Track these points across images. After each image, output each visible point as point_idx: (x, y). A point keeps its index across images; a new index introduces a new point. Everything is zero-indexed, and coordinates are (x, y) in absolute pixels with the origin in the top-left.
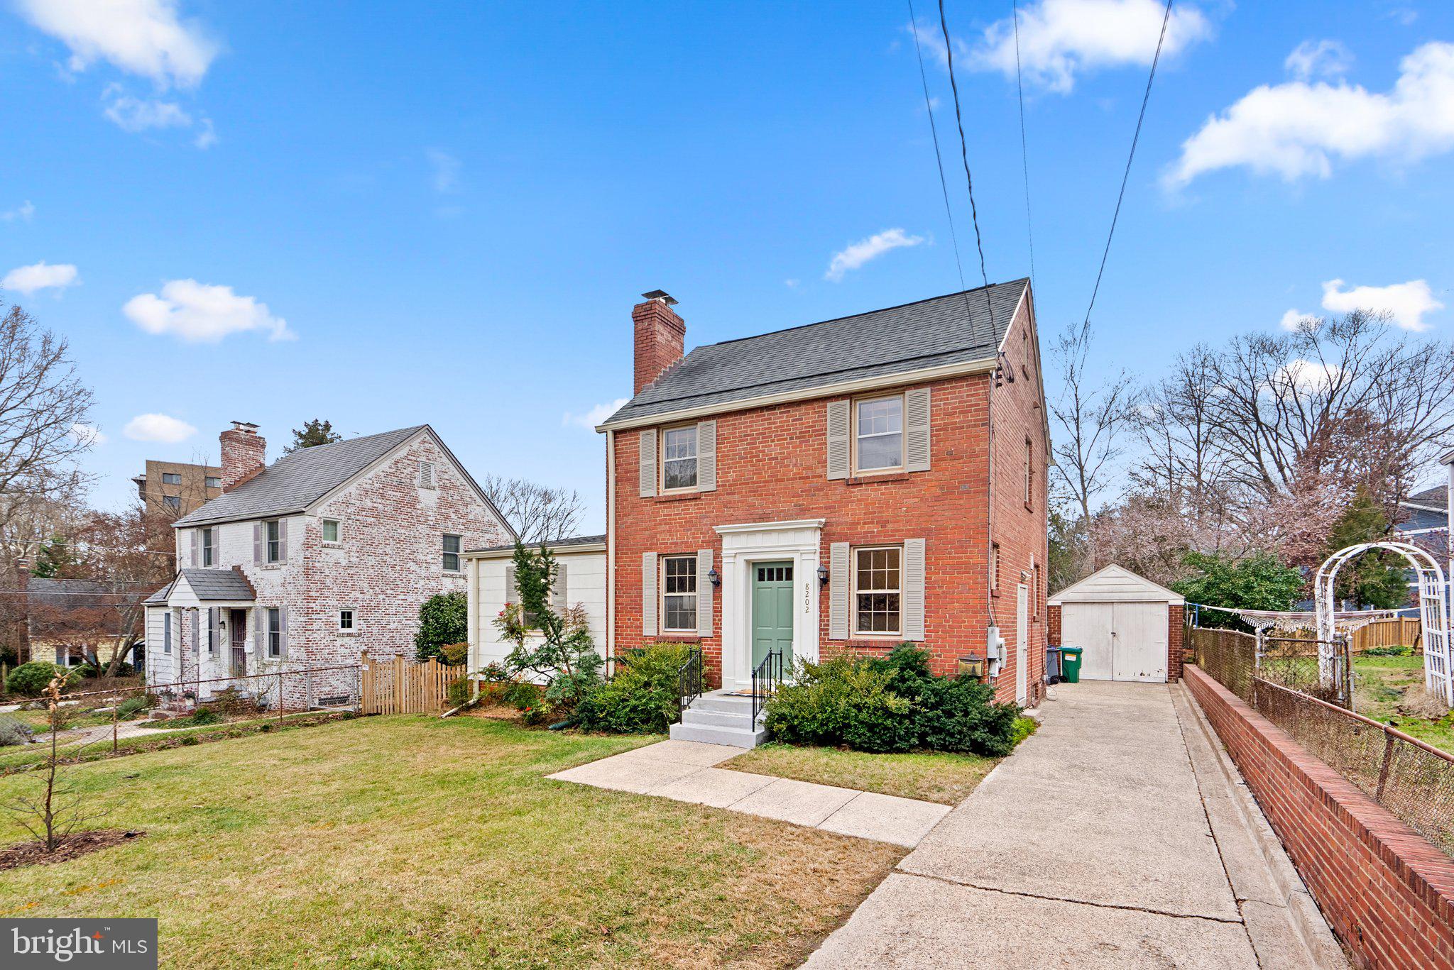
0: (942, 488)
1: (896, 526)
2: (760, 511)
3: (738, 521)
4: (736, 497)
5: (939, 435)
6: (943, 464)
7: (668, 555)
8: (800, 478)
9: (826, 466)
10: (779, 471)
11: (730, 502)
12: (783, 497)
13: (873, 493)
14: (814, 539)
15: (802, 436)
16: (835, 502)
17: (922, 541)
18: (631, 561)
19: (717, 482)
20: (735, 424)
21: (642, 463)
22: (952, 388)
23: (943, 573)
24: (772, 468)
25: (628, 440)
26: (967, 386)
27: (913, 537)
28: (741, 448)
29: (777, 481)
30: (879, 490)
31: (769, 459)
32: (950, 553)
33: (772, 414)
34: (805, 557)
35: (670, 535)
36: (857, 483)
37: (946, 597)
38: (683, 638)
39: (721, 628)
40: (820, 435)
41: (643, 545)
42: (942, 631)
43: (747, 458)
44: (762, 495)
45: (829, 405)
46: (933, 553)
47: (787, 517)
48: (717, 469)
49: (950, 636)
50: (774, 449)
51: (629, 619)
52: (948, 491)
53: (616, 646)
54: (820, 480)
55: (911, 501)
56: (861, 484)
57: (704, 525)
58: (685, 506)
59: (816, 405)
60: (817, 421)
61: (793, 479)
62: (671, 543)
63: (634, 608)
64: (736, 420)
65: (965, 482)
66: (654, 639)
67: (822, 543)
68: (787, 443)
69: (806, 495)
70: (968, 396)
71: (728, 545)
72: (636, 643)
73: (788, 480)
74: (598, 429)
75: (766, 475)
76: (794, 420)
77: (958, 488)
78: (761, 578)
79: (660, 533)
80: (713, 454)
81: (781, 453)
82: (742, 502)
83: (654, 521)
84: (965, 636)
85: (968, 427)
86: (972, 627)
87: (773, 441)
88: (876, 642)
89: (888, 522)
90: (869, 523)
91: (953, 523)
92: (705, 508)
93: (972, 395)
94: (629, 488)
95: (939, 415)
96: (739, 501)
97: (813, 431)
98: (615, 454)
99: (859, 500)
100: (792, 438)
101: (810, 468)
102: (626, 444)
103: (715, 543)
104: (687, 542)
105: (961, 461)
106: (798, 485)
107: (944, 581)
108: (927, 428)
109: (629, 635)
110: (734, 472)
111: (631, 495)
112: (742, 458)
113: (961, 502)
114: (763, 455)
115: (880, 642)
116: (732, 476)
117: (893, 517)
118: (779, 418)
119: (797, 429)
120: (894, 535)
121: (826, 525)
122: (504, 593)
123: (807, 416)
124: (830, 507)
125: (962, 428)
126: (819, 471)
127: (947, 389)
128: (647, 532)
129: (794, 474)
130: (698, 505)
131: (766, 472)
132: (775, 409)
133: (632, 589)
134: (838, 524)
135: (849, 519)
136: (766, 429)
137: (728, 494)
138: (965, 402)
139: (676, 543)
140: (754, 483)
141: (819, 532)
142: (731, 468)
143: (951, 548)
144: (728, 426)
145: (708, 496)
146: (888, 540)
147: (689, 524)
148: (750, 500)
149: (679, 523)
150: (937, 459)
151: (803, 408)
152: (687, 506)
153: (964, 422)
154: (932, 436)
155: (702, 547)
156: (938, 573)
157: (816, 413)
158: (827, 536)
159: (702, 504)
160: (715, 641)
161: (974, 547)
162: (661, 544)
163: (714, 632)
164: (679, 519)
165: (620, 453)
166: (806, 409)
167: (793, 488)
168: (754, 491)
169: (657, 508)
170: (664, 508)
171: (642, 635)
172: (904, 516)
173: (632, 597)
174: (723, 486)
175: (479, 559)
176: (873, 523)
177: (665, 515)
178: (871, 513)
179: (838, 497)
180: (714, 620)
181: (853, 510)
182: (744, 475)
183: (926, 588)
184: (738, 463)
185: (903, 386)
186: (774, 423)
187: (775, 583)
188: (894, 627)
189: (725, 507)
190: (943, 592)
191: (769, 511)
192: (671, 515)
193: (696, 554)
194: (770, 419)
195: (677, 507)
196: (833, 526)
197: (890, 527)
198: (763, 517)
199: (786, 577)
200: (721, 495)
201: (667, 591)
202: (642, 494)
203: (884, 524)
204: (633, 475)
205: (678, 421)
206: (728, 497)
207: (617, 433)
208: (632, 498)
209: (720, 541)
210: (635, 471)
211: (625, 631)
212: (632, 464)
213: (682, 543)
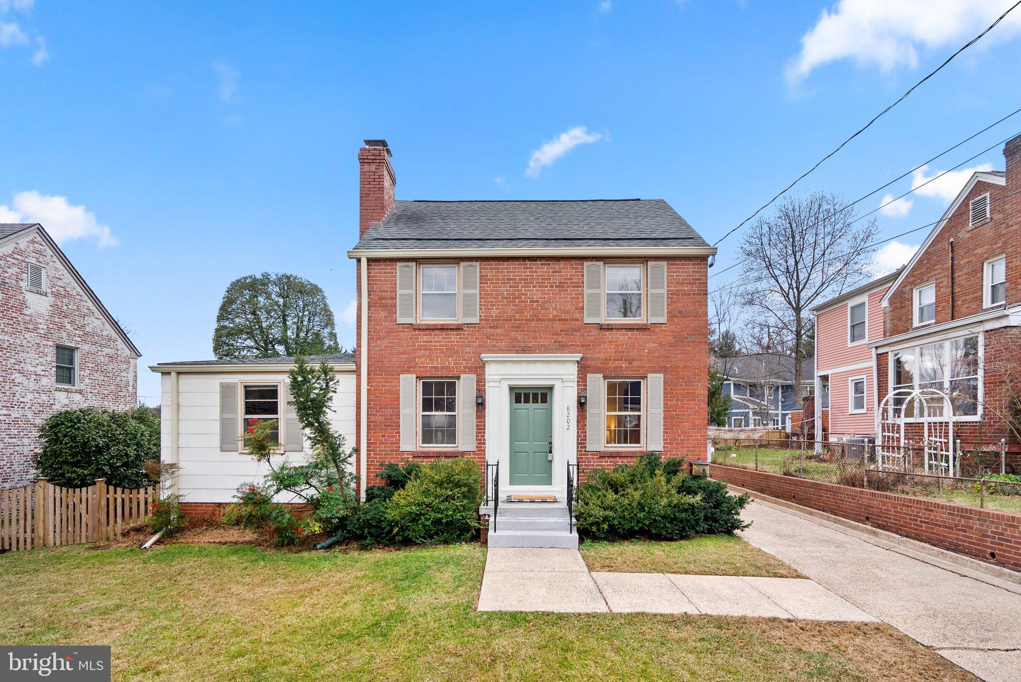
0: (675, 337)
1: (640, 363)
2: (523, 345)
3: (501, 351)
4: (499, 331)
5: (673, 298)
6: (676, 320)
7: (428, 377)
8: (559, 320)
9: (583, 312)
10: (540, 313)
11: (493, 335)
12: (544, 334)
13: (622, 337)
14: (572, 371)
15: (561, 285)
16: (590, 341)
17: (661, 376)
18: (385, 382)
19: (480, 316)
20: (498, 269)
21: (399, 292)
22: (682, 264)
23: (676, 401)
24: (534, 309)
25: (383, 269)
26: (693, 264)
27: (653, 372)
28: (505, 289)
29: (538, 320)
30: (626, 335)
31: (530, 302)
32: (681, 385)
33: (535, 265)
34: (566, 384)
35: (430, 360)
36: (609, 328)
37: (678, 418)
38: (445, 452)
39: (484, 444)
40: (577, 287)
41: (401, 367)
42: (676, 444)
43: (510, 298)
44: (524, 331)
45: (586, 264)
46: (669, 385)
47: (547, 350)
48: (480, 305)
49: (682, 447)
50: (536, 293)
51: (383, 436)
52: (679, 340)
53: (368, 461)
54: (578, 323)
55: (651, 345)
56: (612, 329)
57: (468, 353)
58: (446, 334)
59: (573, 262)
60: (573, 276)
61: (552, 320)
62: (431, 367)
63: (389, 426)
64: (500, 265)
65: (691, 334)
66: (412, 454)
67: (578, 374)
68: (548, 290)
69: (565, 334)
70: (693, 272)
71: (491, 372)
72: (391, 458)
73: (548, 320)
74: (351, 254)
75: (528, 315)
76: (553, 272)
77: (686, 338)
78: (518, 400)
79: (420, 357)
80: (477, 291)
81: (542, 298)
82: (505, 335)
83: (412, 346)
84: (693, 447)
85: (694, 294)
86: (698, 440)
87: (535, 287)
88: (625, 452)
89: (633, 360)
90: (618, 360)
91: (684, 363)
92: (467, 338)
93: (697, 272)
94: (383, 314)
95: (673, 283)
96: (501, 335)
97: (571, 283)
98: (368, 280)
99: (610, 342)
100: (552, 286)
101: (567, 312)
102: (380, 273)
103: (479, 369)
104: (448, 367)
105: (689, 319)
106: (558, 326)
107: (677, 406)
108: (664, 291)
109: (383, 451)
110: (496, 309)
111: (386, 321)
112: (506, 298)
113: (689, 348)
114: (525, 298)
115: (629, 452)
116: (494, 312)
117: (638, 356)
118: (542, 269)
119: (557, 279)
120: (639, 371)
121: (582, 359)
122: (217, 410)
123: (566, 271)
124: (586, 345)
125: (690, 294)
126: (577, 316)
127: (679, 265)
128: (404, 356)
129: (554, 316)
130: (460, 335)
131: (527, 312)
132: (536, 260)
133: (386, 408)
134: (592, 359)
135: (602, 356)
136: (528, 276)
137: (490, 327)
138: (692, 276)
139: (437, 367)
140: (517, 320)
141: (577, 365)
142: (494, 305)
143: (682, 382)
144: (491, 269)
145: (472, 327)
146: (634, 374)
147: (451, 351)
148: (513, 334)
149: (439, 349)
150: (671, 315)
151: (562, 264)
152: (449, 334)
153: (691, 290)
154: (668, 298)
155: (464, 372)
156: (672, 400)
157: (573, 268)
158: (584, 369)
159: (464, 334)
160: (478, 454)
161: (698, 382)
162: (419, 367)
163: (477, 447)
164: (440, 346)
165: (373, 280)
166: (564, 264)
167: (553, 327)
168: (517, 327)
169: (415, 335)
170: (424, 335)
171: (398, 451)
172: (647, 356)
173: (386, 415)
174: (486, 320)
175: (179, 373)
176: (621, 360)
177: (424, 342)
178: (620, 352)
179: (593, 338)
180: (477, 436)
181: (605, 349)
182: (507, 313)
183: (664, 411)
184: (500, 302)
185: (645, 258)
186: (536, 272)
187: (531, 405)
188: (637, 441)
189: (488, 338)
190: (677, 414)
191: (531, 345)
192: (431, 342)
193: (458, 378)
194: (532, 268)
195: (437, 335)
196: (588, 360)
197: (636, 364)
198: (525, 350)
199: (544, 400)
200: (484, 327)
201: (423, 411)
202: (400, 320)
203: (630, 361)
204: (389, 302)
205: (438, 258)
206: (491, 330)
207: (369, 260)
208: (387, 324)
209: (483, 367)
210: (391, 299)
211: (379, 447)
212: (387, 291)
213: (443, 368)
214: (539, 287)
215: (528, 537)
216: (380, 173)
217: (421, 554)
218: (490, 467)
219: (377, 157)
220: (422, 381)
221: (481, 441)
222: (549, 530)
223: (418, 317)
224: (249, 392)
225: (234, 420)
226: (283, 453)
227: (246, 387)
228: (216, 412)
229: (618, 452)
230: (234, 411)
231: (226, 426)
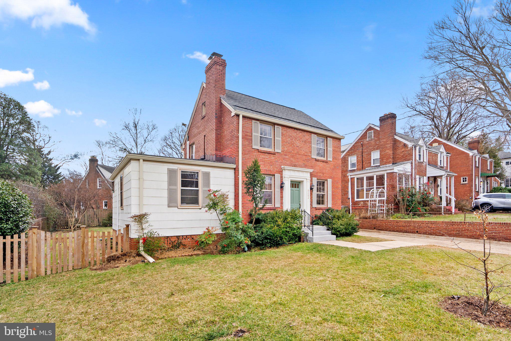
0: (334, 166)
3: (288, 165)
4: (287, 157)
5: (333, 152)
6: (334, 160)
7: (263, 174)
8: (305, 155)
10: (299, 151)
12: (300, 160)
15: (305, 142)
17: (331, 180)
19: (281, 150)
20: (287, 131)
21: (253, 134)
25: (246, 122)
27: (329, 179)
28: (289, 140)
29: (299, 154)
30: (322, 164)
31: (296, 146)
32: (336, 184)
33: (298, 132)
34: (307, 181)
35: (264, 167)
36: (317, 160)
37: (335, 196)
38: (270, 208)
40: (310, 143)
44: (294, 158)
45: (312, 135)
46: (333, 184)
47: (301, 167)
49: (335, 206)
50: (298, 143)
51: (247, 200)
53: (242, 212)
54: (310, 157)
55: (328, 169)
56: (319, 161)
57: (277, 165)
59: (309, 133)
60: (309, 139)
62: (265, 170)
64: (287, 129)
67: (310, 177)
68: (301, 143)
69: (306, 161)
70: (338, 142)
71: (286, 174)
72: (250, 210)
73: (302, 155)
75: (296, 151)
76: (303, 136)
79: (261, 165)
80: (280, 139)
81: (300, 146)
82: (289, 159)
83: (258, 159)
84: (338, 206)
85: (338, 152)
86: (339, 203)
87: (298, 141)
91: (336, 176)
92: (277, 158)
93: (338, 144)
94: (247, 143)
95: (333, 147)
97: (308, 141)
98: (242, 126)
99: (318, 166)
100: (303, 142)
101: (307, 153)
105: (337, 160)
107: (334, 192)
108: (332, 149)
109: (247, 207)
111: (248, 146)
112: (289, 143)
113: (337, 171)
116: (286, 149)
117: (325, 172)
118: (300, 134)
119: (304, 139)
120: (325, 178)
121: (311, 171)
122: (167, 183)
123: (307, 136)
124: (312, 167)
126: (310, 154)
127: (335, 140)
129: (303, 153)
130: (275, 157)
132: (298, 130)
134: (314, 172)
135: (317, 171)
136: (296, 136)
137: (284, 155)
139: (267, 170)
140: (292, 153)
141: (310, 174)
142: (286, 146)
143: (335, 182)
144: (284, 130)
145: (279, 154)
146: (323, 178)
147: (271, 163)
148: (291, 159)
149: (268, 162)
150: (333, 158)
151: (305, 133)
152: (271, 156)
153: (337, 150)
155: (276, 173)
156: (334, 189)
157: (308, 136)
158: (312, 175)
161: (339, 183)
163: (280, 205)
164: (268, 160)
165: (244, 127)
167: (303, 158)
168: (292, 156)
169: (259, 153)
170: (262, 155)
172: (327, 172)
174: (283, 152)
175: (143, 160)
176: (321, 173)
177: (262, 158)
178: (321, 170)
179: (314, 164)
180: (280, 201)
181: (317, 168)
182: (289, 150)
183: (332, 193)
185: (327, 136)
186: (298, 135)
188: (323, 204)
189: (284, 159)
191: (297, 164)
192: (264, 158)
193: (274, 175)
195: (267, 156)
197: (325, 175)
198: (295, 166)
199: (298, 187)
200: (282, 155)
202: (254, 147)
203: (323, 174)
204: (249, 137)
205: (271, 123)
206: (285, 156)
207: (244, 117)
208: (249, 148)
209: (282, 171)
210: (250, 136)
212: (248, 132)
213: (269, 170)
221: (282, 203)
223: (259, 147)
224: (184, 175)
225: (176, 190)
226: (201, 208)
227: (182, 172)
228: (165, 185)
229: (321, 208)
230: (176, 185)
231: (171, 193)
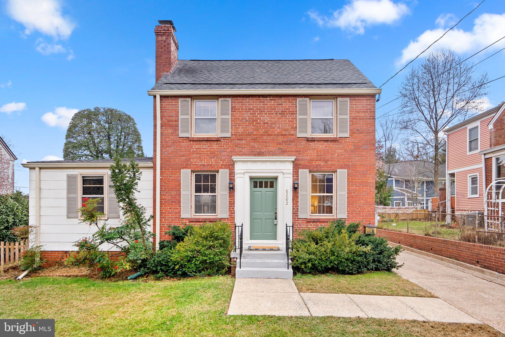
0: (354, 146)
1: (332, 163)
2: (258, 151)
3: (244, 154)
4: (244, 142)
5: (353, 121)
6: (355, 135)
7: (198, 171)
8: (281, 135)
9: (296, 130)
10: (269, 130)
11: (240, 144)
12: (272, 144)
13: (321, 146)
14: (290, 167)
15: (283, 113)
16: (301, 149)
17: (346, 170)
18: (172, 174)
19: (232, 132)
20: (243, 102)
21: (180, 117)
22: (359, 100)
23: (355, 186)
24: (265, 128)
25: (170, 102)
26: (366, 100)
27: (341, 168)
28: (247, 116)
29: (268, 135)
30: (323, 144)
31: (263, 123)
32: (358, 177)
33: (266, 100)
34: (285, 176)
35: (200, 160)
36: (313, 140)
37: (356, 198)
38: (209, 219)
39: (234, 213)
40: (293, 114)
41: (181, 165)
42: (355, 214)
43: (250, 121)
44: (259, 142)
45: (298, 99)
46: (351, 177)
47: (274, 154)
48: (232, 126)
49: (359, 216)
50: (266, 118)
51: (170, 209)
52: (357, 148)
53: (160, 224)
54: (293, 137)
55: (340, 151)
56: (315, 141)
57: (223, 156)
58: (210, 144)
59: (290, 98)
60: (291, 107)
61: (277, 135)
62: (200, 165)
63: (174, 202)
64: (244, 100)
65: (365, 144)
66: (188, 220)
67: (293, 169)
68: (274, 116)
69: (285, 144)
70: (366, 104)
71: (239, 168)
72: (175, 222)
73: (275, 135)
74: (149, 93)
75: (261, 132)
76: (277, 105)
77: (362, 147)
78: (255, 186)
79: (193, 158)
80: (229, 117)
81: (270, 121)
82: (247, 145)
83: (188, 151)
84: (366, 216)
85: (366, 119)
86: (369, 211)
87: (266, 114)
88: (323, 219)
89: (328, 160)
90: (318, 160)
91: (360, 163)
92: (223, 146)
93: (368, 105)
94: (170, 131)
95: (353, 112)
96: (245, 144)
97: (289, 111)
98: (161, 109)
99: (313, 149)
100: (277, 114)
101: (286, 130)
102: (169, 105)
103: (231, 166)
104: (211, 165)
105: (363, 134)
106: (280, 139)
107: (356, 190)
108: (348, 117)
109: (170, 218)
110: (242, 128)
111: (172, 135)
112: (247, 121)
113: (364, 153)
114: (260, 121)
115: (325, 219)
116: (240, 130)
117: (331, 158)
119: (280, 109)
120: (332, 167)
121: (296, 160)
122: (65, 192)
123: (286, 104)
124: (298, 151)
125: (364, 119)
126: (292, 132)
127: (357, 100)
128: (184, 158)
129: (278, 133)
130: (219, 144)
131: (261, 130)
132: (267, 97)
133: (173, 191)
134: (302, 160)
135: (308, 158)
136: (261, 107)
137: (238, 140)
138: (365, 107)
139: (204, 165)
140: (254, 135)
141: (292, 163)
142: (240, 126)
143: (359, 174)
144: (238, 102)
145: (226, 140)
147: (213, 154)
148: (252, 144)
149: (206, 153)
150: (352, 132)
151: (283, 99)
152: (212, 144)
153: (365, 116)
154: (350, 121)
155: (222, 168)
156: (353, 186)
157: (290, 102)
158: (296, 166)
159: (221, 144)
160: (230, 220)
161: (370, 174)
162: (193, 165)
163: (229, 215)
164: (206, 151)
165: (164, 109)
166: (285, 100)
167: (277, 140)
168: (255, 139)
169: (191, 144)
170: (196, 144)
171: (180, 218)
172: (337, 158)
173: (171, 195)
174: (235, 135)
175: (40, 168)
176: (321, 160)
177: (196, 149)
178: (320, 156)
179: (303, 146)
180: (229, 209)
181: (310, 153)
182: (248, 130)
183: (348, 193)
184: (244, 123)
185: (336, 95)
186: (266, 104)
187: (263, 189)
188: (331, 212)
189: (236, 146)
190: (356, 195)
191: (263, 151)
192: (201, 149)
193: (218, 172)
194: (264, 102)
195: (205, 144)
196: (299, 161)
197: (330, 163)
198: (260, 154)
199: (272, 186)
200: (233, 140)
201: (196, 192)
202: (181, 135)
203: (326, 161)
204: (174, 123)
205: (205, 96)
206: (238, 141)
207: (162, 97)
208: (173, 137)
209: (233, 165)
210: (175, 121)
211: (167, 215)
212: (173, 117)
213: (208, 165)
214: (269, 114)
215: (261, 271)
216: (168, 42)
217: (194, 282)
218: (237, 228)
219: (167, 32)
220: (195, 173)
221: (232, 212)
222: (274, 267)
223: (192, 133)
224: (85, 180)
225: (76, 199)
226: (107, 219)
227: (83, 177)
228: (64, 193)
229: (318, 219)
230: (76, 192)
231: (70, 202)
